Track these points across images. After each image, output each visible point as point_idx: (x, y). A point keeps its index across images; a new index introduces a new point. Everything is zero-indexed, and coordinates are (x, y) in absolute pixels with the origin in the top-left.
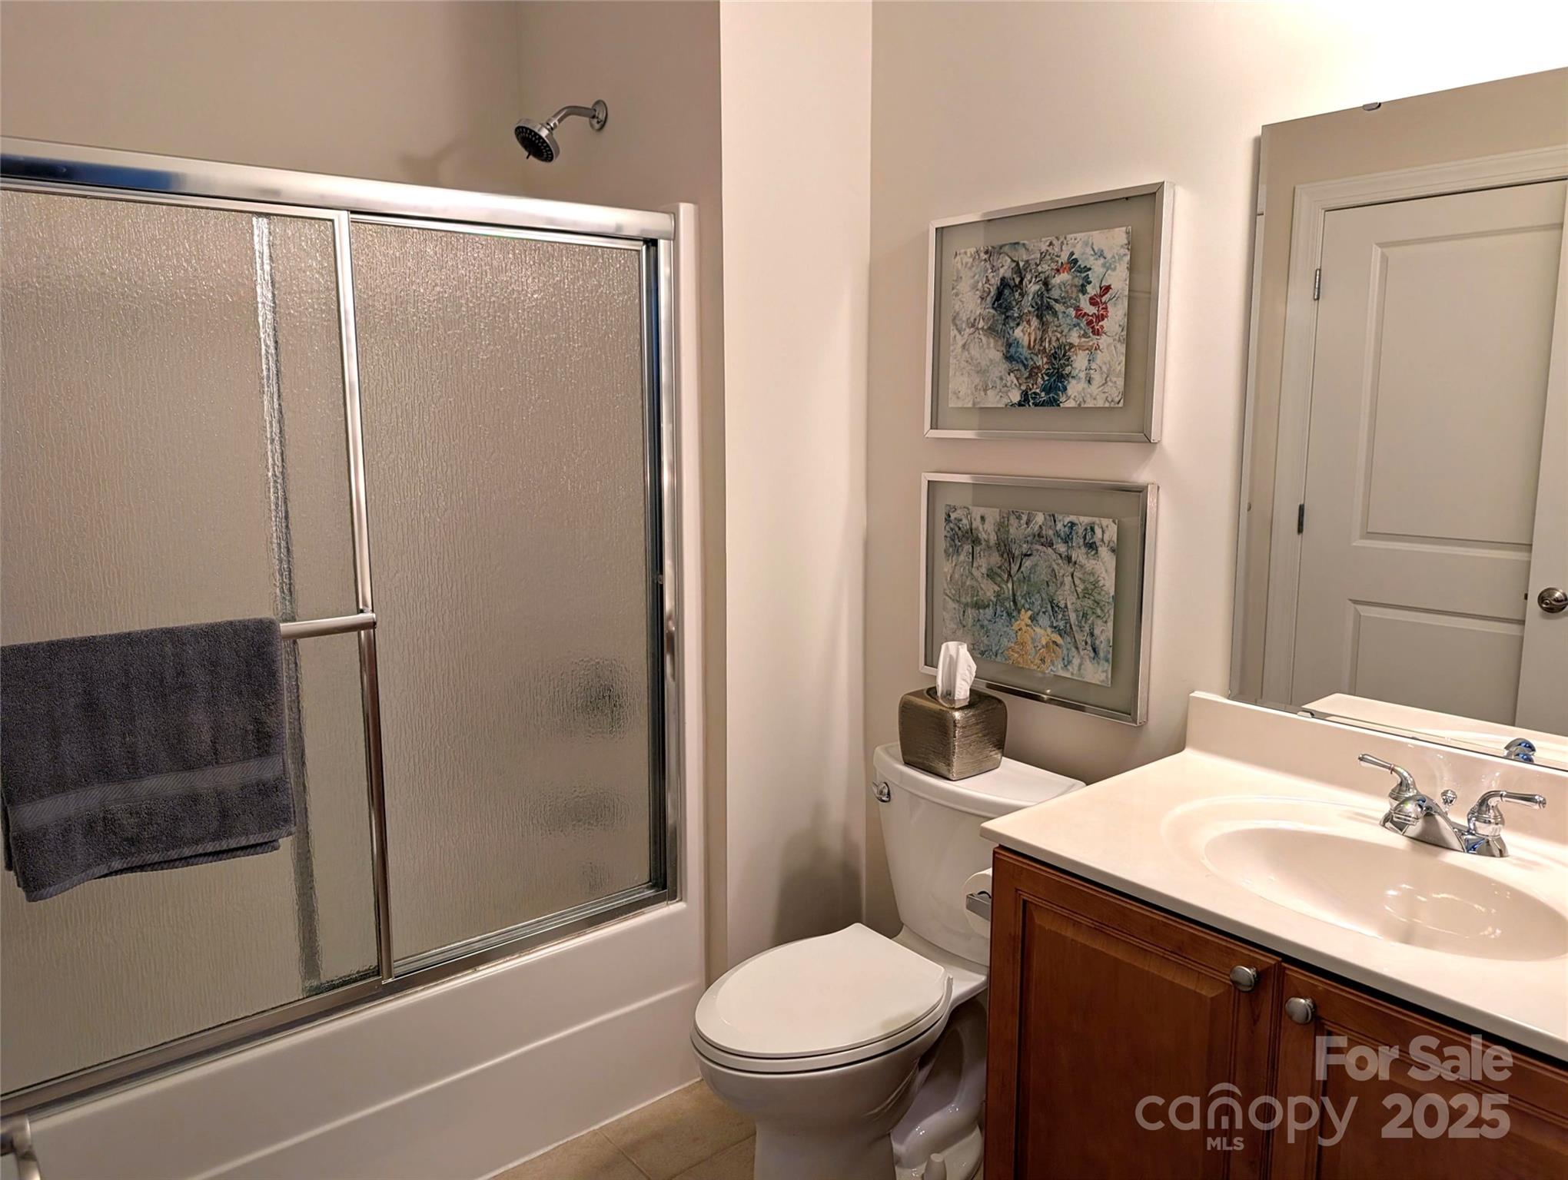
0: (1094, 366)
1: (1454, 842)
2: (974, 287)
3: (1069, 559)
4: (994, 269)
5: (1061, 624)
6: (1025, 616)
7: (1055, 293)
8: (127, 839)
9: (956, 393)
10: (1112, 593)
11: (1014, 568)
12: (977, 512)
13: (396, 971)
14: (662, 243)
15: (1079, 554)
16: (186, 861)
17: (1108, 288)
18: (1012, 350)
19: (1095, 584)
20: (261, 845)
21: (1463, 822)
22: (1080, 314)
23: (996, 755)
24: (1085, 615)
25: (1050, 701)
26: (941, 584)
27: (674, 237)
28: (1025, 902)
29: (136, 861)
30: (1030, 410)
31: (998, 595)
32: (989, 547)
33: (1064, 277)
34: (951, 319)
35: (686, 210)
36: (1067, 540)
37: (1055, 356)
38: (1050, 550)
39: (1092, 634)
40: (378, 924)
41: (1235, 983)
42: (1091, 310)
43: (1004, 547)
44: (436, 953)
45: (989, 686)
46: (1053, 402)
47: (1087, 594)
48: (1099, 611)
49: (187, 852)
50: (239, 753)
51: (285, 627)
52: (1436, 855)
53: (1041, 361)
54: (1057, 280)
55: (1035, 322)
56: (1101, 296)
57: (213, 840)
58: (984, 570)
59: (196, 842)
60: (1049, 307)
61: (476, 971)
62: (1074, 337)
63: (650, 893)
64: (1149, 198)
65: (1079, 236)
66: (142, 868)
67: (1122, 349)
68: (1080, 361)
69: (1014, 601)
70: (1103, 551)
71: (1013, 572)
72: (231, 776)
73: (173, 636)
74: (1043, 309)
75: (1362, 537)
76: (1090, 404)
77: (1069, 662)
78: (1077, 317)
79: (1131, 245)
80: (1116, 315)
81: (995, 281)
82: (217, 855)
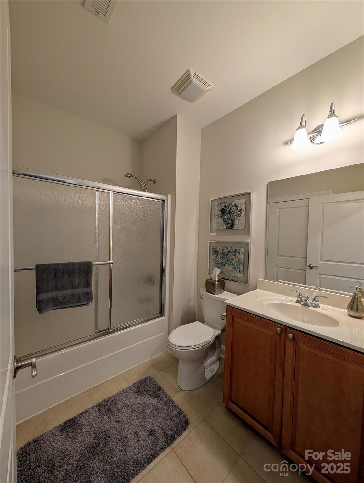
0: (239, 222)
1: (310, 305)
2: (218, 210)
3: (235, 255)
4: (221, 207)
5: (234, 267)
6: (227, 265)
7: (232, 210)
8: (60, 302)
9: (214, 227)
10: (243, 261)
11: (225, 257)
12: (218, 247)
13: (112, 329)
14: (165, 201)
15: (237, 254)
16: (71, 307)
17: (242, 209)
18: (224, 220)
19: (240, 260)
20: (86, 304)
21: (312, 302)
22: (237, 214)
23: (223, 290)
24: (238, 265)
25: (233, 281)
26: (212, 260)
27: (167, 200)
28: (233, 316)
29: (61, 307)
30: (228, 230)
31: (222, 262)
32: (220, 253)
33: (234, 207)
34: (213, 215)
35: (169, 196)
36: (234, 252)
37: (232, 220)
38: (231, 254)
39: (239, 269)
40: (109, 320)
41: (276, 331)
42: (239, 213)
43: (223, 253)
44: (119, 326)
45: (221, 278)
46: (232, 228)
47: (238, 261)
48: (240, 264)
49: (71, 305)
50: (83, 286)
51: (94, 263)
52: (307, 307)
53: (230, 221)
54: (232, 208)
55: (229, 215)
56: (240, 210)
57: (77, 303)
58: (220, 257)
59: (74, 303)
60: (231, 213)
61: (127, 329)
62: (236, 217)
63: (159, 315)
64: (249, 194)
65: (236, 201)
66: (62, 308)
67: (244, 219)
68: (237, 221)
69: (225, 263)
70: (241, 254)
71: (225, 258)
72: (81, 291)
73: (73, 264)
74: (230, 213)
75: (278, 256)
76: (239, 228)
77: (235, 273)
78: (236, 214)
79: (246, 202)
80: (243, 214)
81: (221, 208)
82: (77, 306)
